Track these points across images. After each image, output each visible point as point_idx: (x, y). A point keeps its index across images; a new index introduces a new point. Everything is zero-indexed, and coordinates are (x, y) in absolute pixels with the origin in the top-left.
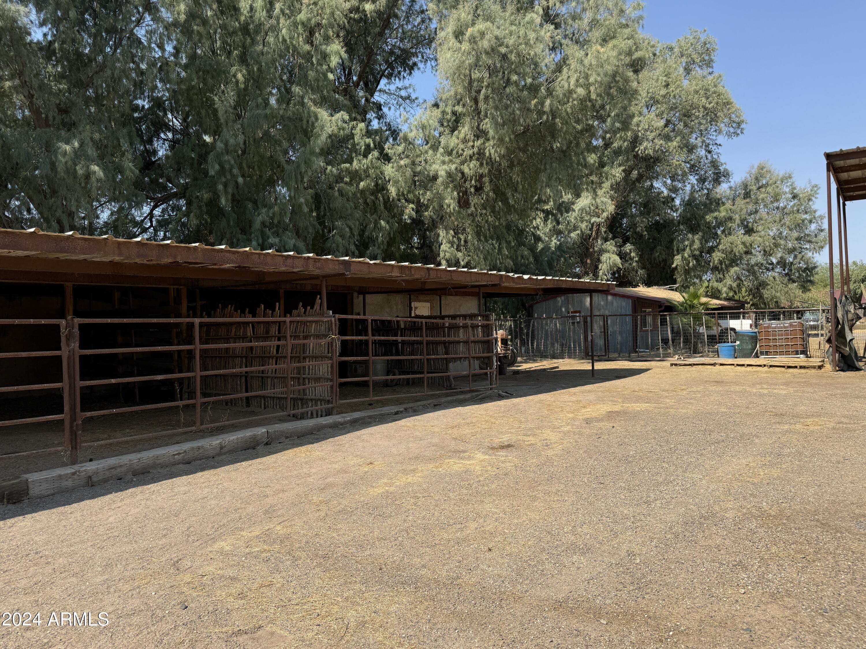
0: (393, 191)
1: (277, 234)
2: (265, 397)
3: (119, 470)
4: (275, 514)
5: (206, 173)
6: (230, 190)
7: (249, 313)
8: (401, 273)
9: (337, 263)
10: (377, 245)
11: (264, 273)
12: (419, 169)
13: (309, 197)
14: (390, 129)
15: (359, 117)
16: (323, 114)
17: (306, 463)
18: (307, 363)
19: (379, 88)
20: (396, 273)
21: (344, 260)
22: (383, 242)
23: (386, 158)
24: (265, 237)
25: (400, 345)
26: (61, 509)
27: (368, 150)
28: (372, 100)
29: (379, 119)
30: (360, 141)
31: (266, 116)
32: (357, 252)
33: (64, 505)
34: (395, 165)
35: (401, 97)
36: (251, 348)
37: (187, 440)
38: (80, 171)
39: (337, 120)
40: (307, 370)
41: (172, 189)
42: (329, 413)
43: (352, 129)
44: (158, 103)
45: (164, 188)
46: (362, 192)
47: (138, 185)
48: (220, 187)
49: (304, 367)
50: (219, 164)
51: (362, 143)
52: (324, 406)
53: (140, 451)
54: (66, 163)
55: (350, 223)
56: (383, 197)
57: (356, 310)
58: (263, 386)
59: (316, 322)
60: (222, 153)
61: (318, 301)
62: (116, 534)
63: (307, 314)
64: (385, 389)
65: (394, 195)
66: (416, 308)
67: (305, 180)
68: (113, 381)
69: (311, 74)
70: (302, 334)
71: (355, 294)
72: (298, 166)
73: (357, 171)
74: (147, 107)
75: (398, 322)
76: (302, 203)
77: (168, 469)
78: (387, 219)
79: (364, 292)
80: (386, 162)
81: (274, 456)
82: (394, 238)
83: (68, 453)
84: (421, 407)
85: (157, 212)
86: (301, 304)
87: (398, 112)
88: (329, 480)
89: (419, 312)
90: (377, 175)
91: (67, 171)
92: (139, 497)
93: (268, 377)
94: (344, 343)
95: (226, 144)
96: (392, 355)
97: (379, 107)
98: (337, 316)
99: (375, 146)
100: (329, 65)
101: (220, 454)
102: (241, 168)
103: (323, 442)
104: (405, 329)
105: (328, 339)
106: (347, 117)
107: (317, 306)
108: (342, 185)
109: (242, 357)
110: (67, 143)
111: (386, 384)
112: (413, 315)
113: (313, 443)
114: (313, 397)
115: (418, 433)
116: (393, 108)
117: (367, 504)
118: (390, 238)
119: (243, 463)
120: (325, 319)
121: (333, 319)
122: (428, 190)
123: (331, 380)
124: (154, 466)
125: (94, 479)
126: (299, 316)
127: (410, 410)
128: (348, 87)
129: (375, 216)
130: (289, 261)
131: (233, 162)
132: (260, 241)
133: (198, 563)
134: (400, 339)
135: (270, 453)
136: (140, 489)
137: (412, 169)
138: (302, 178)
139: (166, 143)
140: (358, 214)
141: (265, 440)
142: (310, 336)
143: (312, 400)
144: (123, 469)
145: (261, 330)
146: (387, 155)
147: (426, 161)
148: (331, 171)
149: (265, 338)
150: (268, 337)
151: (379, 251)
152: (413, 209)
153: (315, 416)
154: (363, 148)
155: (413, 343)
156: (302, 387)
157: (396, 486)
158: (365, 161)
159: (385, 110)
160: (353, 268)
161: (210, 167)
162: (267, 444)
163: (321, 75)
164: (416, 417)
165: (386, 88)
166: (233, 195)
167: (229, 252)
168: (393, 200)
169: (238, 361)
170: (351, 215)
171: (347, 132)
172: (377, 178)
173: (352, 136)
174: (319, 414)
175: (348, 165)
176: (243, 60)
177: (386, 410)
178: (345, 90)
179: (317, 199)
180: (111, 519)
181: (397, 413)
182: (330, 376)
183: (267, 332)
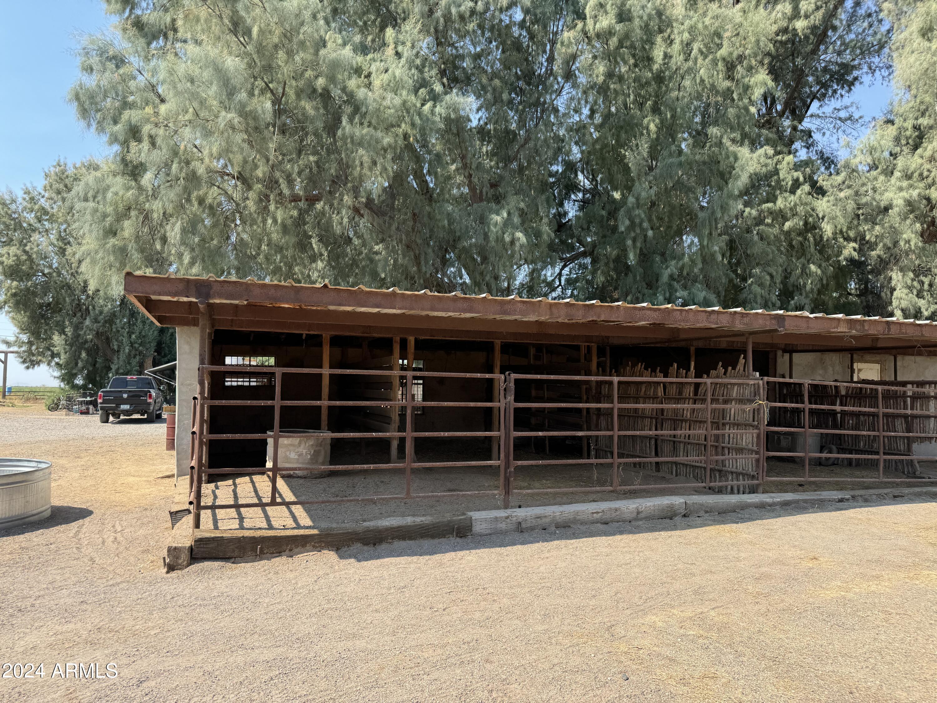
0: (828, 229)
1: (685, 287)
2: (676, 463)
3: (544, 520)
4: (705, 597)
5: (615, 229)
6: (639, 245)
7: (660, 372)
8: (850, 328)
9: (768, 317)
10: (804, 294)
11: (678, 330)
12: (864, 200)
13: (723, 245)
14: (822, 157)
15: (785, 150)
16: (744, 152)
17: (732, 545)
18: (727, 431)
19: (809, 113)
20: (842, 329)
21: (777, 314)
22: (812, 289)
23: (821, 192)
24: (672, 290)
25: (839, 415)
26: (498, 549)
27: (796, 185)
28: (800, 127)
29: (808, 148)
30: (787, 175)
31: (680, 164)
32: (778, 303)
33: (500, 546)
34: (832, 198)
35: (840, 119)
36: (662, 410)
37: (602, 500)
38: (507, 238)
39: (760, 156)
40: (727, 438)
41: (579, 248)
42: (753, 490)
43: (776, 164)
44: (570, 167)
45: (571, 248)
46: (788, 233)
47: (551, 247)
48: (629, 242)
49: (723, 435)
50: (629, 219)
51: (790, 177)
52: (746, 482)
53: (561, 504)
54: (497, 232)
55: (772, 270)
56: (814, 237)
57: (779, 371)
58: (675, 451)
59: (739, 385)
60: (633, 207)
61: (742, 361)
62: (549, 585)
63: (728, 375)
64: (818, 468)
65: (830, 235)
66: (860, 370)
67: (719, 226)
68: (540, 434)
69: (731, 112)
70: (721, 398)
71: (779, 353)
72: (713, 213)
73: (781, 211)
74: (560, 171)
75: (836, 387)
76: (715, 252)
77: (587, 526)
78: (819, 262)
79: (790, 350)
80: (820, 196)
81: (695, 530)
82: (828, 285)
83: (502, 497)
84: (874, 497)
85: (566, 271)
86: (720, 364)
87: (835, 137)
88: (763, 569)
89: (863, 376)
90: (807, 212)
91: (497, 240)
92: (564, 551)
93: (680, 442)
94: (773, 410)
95: (638, 199)
96: (827, 428)
97: (809, 133)
98: (766, 378)
99: (805, 179)
100: (750, 98)
101: (636, 519)
102: (650, 220)
103: (749, 523)
104: (846, 396)
105: (754, 405)
106: (771, 151)
107: (740, 366)
108: (761, 227)
109: (651, 418)
110: (498, 214)
111: (819, 463)
112: (855, 379)
113: (737, 523)
114: (734, 470)
115: (875, 530)
116: (828, 133)
117: (819, 608)
118: (823, 285)
119: (662, 533)
120: (752, 382)
121: (761, 382)
122: (876, 224)
123: (757, 453)
124: (575, 521)
125: (524, 526)
126: (718, 377)
127: (859, 498)
128: (771, 118)
129: (802, 260)
130: (714, 317)
131: (643, 216)
132: (667, 295)
133: (631, 634)
134: (838, 408)
135: (689, 527)
136: (562, 543)
137: (855, 201)
138: (716, 224)
139: (576, 203)
140: (781, 259)
141: (683, 512)
142: (732, 400)
143: (732, 473)
144: (547, 520)
145: (673, 391)
146: (821, 188)
147: (874, 190)
148: (750, 214)
149: (678, 400)
150: (680, 399)
151: (807, 301)
152: (855, 250)
153: (736, 491)
154: (790, 183)
155: (857, 415)
156: (720, 458)
157: (856, 593)
158: (792, 197)
159: (816, 136)
160: (787, 323)
161: (620, 223)
162: (684, 516)
163: (743, 111)
164: (870, 509)
165: (820, 112)
166: (641, 249)
167: (650, 309)
168: (827, 240)
169: (647, 422)
170: (772, 260)
171: (770, 168)
172: (807, 215)
173: (776, 172)
174: (741, 489)
175: (770, 205)
176: (655, 110)
177: (825, 494)
178: (768, 122)
179: (732, 245)
180: (542, 569)
181: (841, 500)
182: (755, 448)
183: (680, 393)
